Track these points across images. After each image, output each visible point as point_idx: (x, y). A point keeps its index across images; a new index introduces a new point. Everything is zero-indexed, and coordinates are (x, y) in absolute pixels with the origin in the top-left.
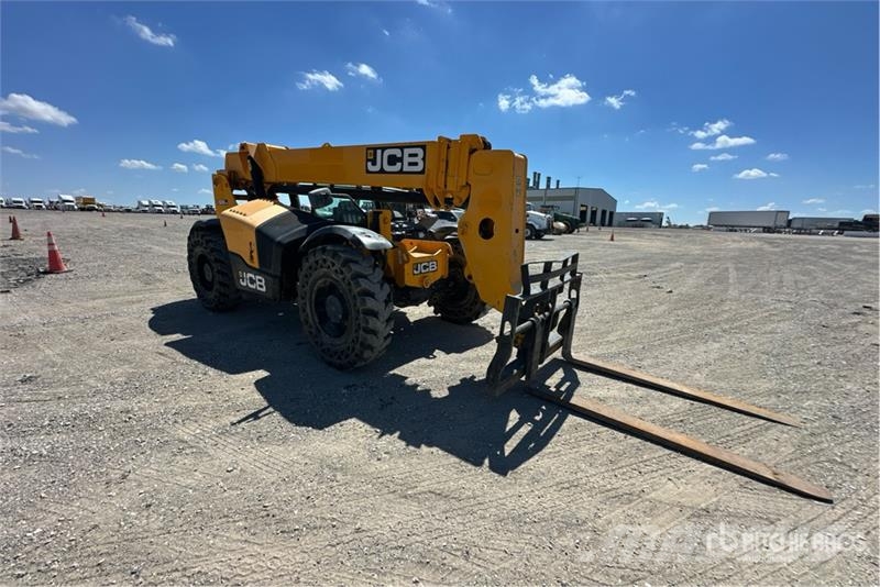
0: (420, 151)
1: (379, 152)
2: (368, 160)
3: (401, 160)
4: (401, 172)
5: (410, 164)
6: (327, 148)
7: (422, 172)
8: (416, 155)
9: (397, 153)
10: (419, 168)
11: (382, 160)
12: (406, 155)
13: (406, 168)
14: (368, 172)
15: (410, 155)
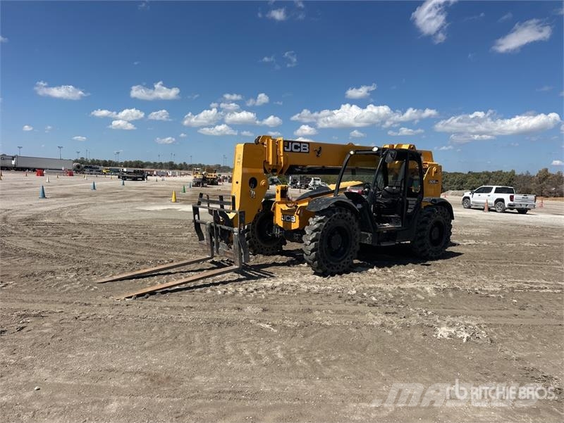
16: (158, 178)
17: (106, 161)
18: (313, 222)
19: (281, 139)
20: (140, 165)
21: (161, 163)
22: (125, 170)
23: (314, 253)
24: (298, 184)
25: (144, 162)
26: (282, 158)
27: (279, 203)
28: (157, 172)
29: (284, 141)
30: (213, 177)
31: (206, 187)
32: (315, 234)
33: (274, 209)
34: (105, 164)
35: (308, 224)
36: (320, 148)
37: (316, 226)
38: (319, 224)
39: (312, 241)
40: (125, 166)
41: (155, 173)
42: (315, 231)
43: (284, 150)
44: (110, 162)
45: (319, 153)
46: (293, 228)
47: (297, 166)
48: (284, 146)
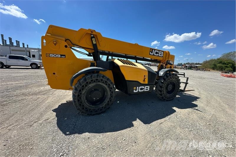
0: (162, 52)
1: (154, 50)
2: (150, 52)
3: (158, 53)
4: (158, 56)
5: (160, 55)
6: (136, 45)
7: (162, 57)
8: (162, 53)
9: (158, 52)
10: (162, 56)
11: (154, 52)
12: (160, 53)
13: (159, 55)
14: (150, 54)
15: (161, 53)
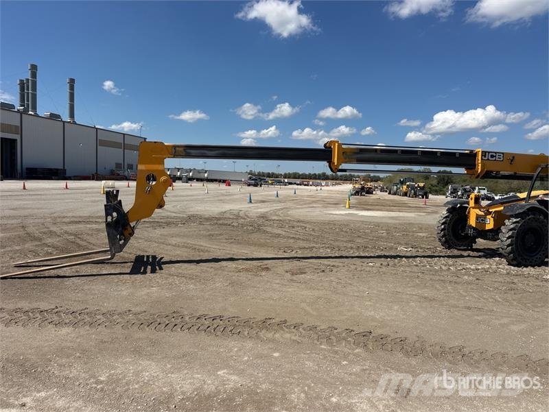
16: (313, 188)
17: (269, 173)
18: (509, 223)
19: (480, 150)
20: (297, 176)
21: (315, 174)
22: (286, 180)
23: (510, 248)
24: (459, 193)
25: (300, 173)
26: (480, 165)
27: (473, 208)
28: (313, 183)
29: (482, 152)
30: (369, 186)
31: (364, 195)
32: (511, 232)
33: (469, 212)
34: (269, 175)
35: (504, 224)
36: (513, 157)
37: (512, 226)
38: (515, 225)
39: (508, 238)
40: (285, 178)
41: (311, 183)
42: (511, 230)
43: (482, 159)
44: (273, 174)
45: (512, 161)
46: (487, 228)
47: (492, 172)
48: (482, 156)
